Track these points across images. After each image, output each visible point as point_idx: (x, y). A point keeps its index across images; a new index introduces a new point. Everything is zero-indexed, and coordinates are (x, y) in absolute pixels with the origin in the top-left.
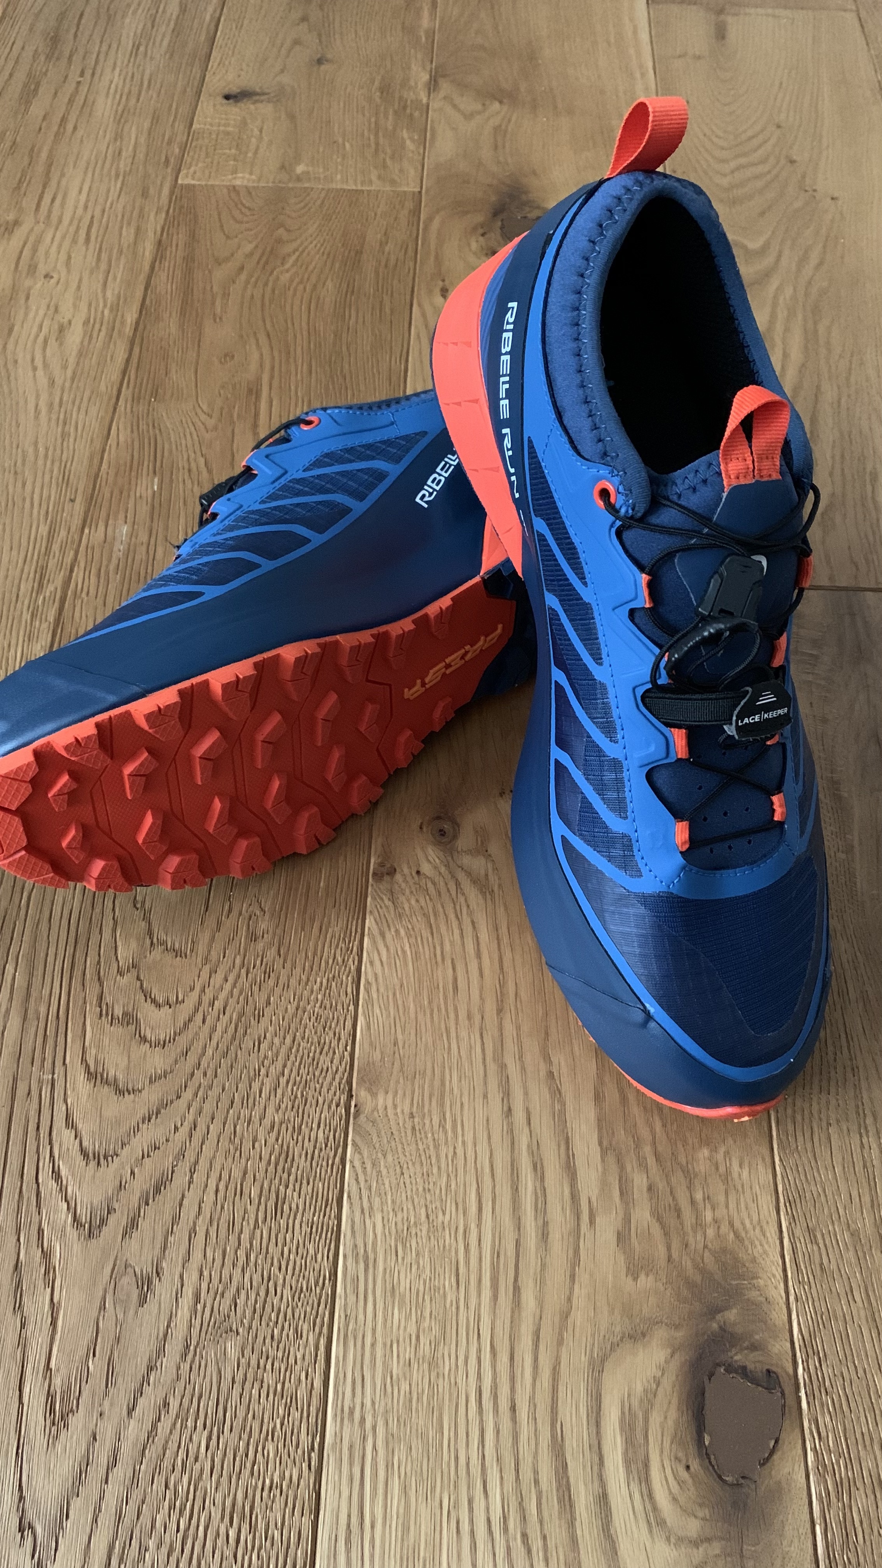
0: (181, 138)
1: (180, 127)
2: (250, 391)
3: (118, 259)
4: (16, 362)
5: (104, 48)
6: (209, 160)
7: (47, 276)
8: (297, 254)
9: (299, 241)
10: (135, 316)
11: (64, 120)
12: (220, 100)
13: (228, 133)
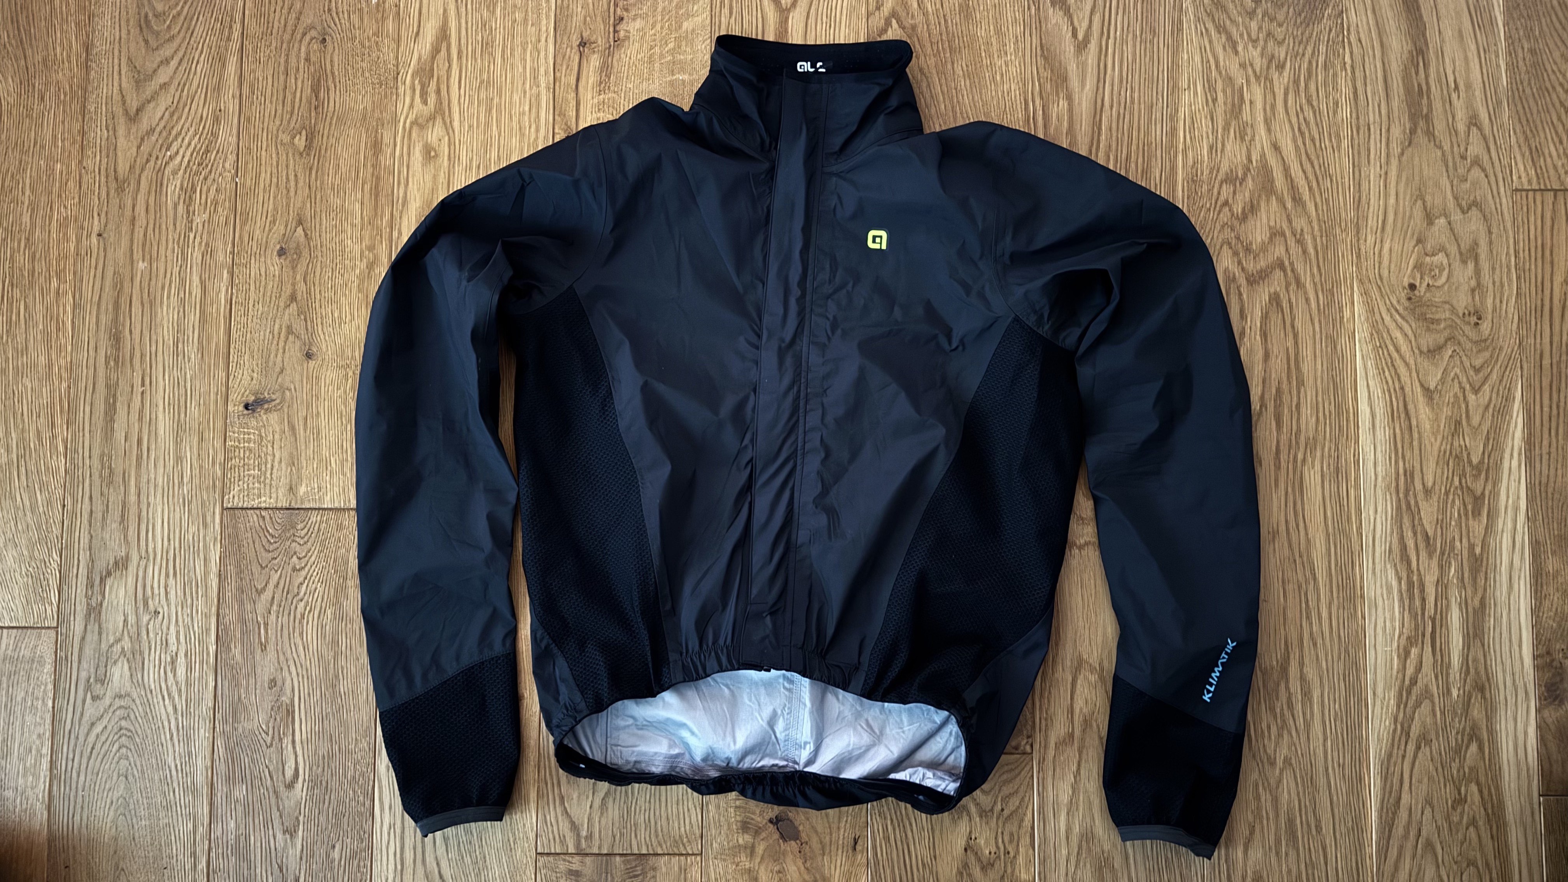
0: (220, 457)
1: (218, 444)
2: (288, 711)
3: (197, 593)
4: (151, 692)
5: (154, 348)
6: (241, 483)
7: (157, 613)
8: (306, 581)
9: (307, 569)
10: (214, 647)
11: (140, 442)
12: (241, 408)
13: (250, 451)
